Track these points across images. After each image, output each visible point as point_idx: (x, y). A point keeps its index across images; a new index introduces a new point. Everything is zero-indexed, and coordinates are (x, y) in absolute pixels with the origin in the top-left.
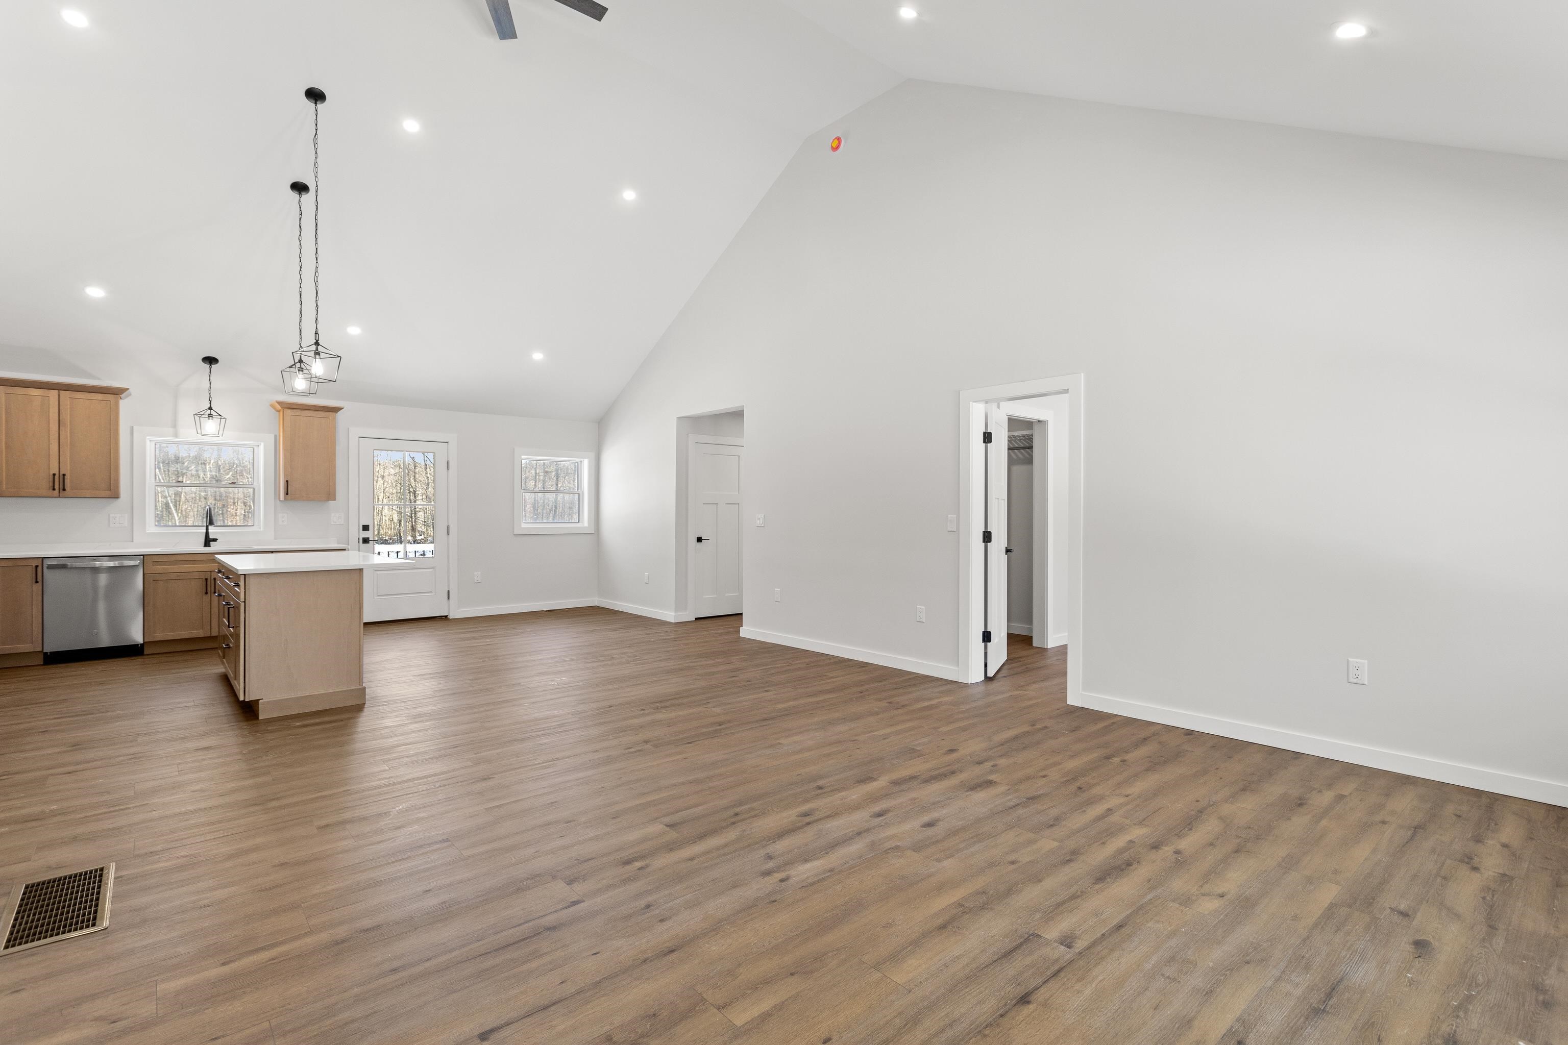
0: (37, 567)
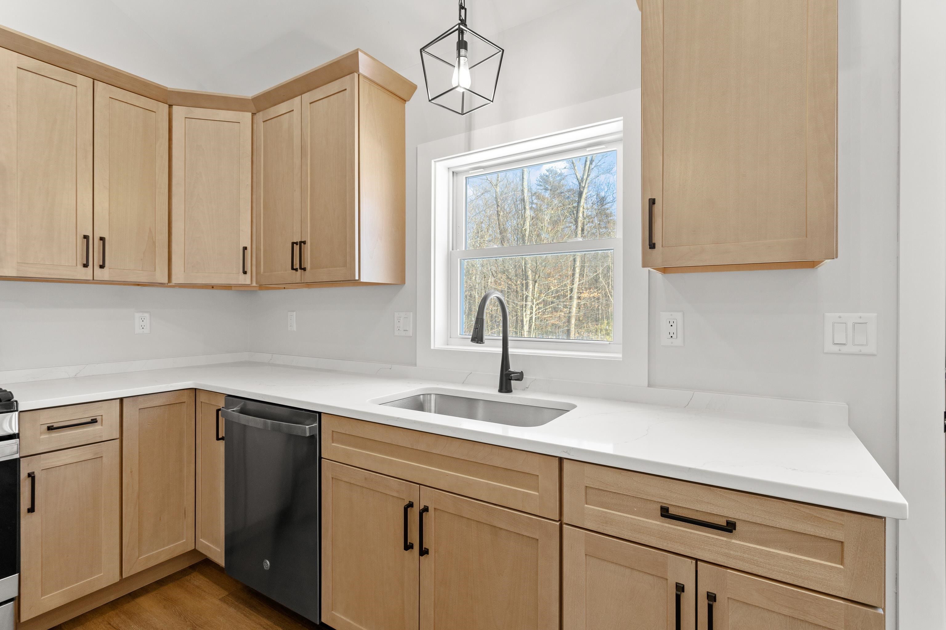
0: (219, 410)
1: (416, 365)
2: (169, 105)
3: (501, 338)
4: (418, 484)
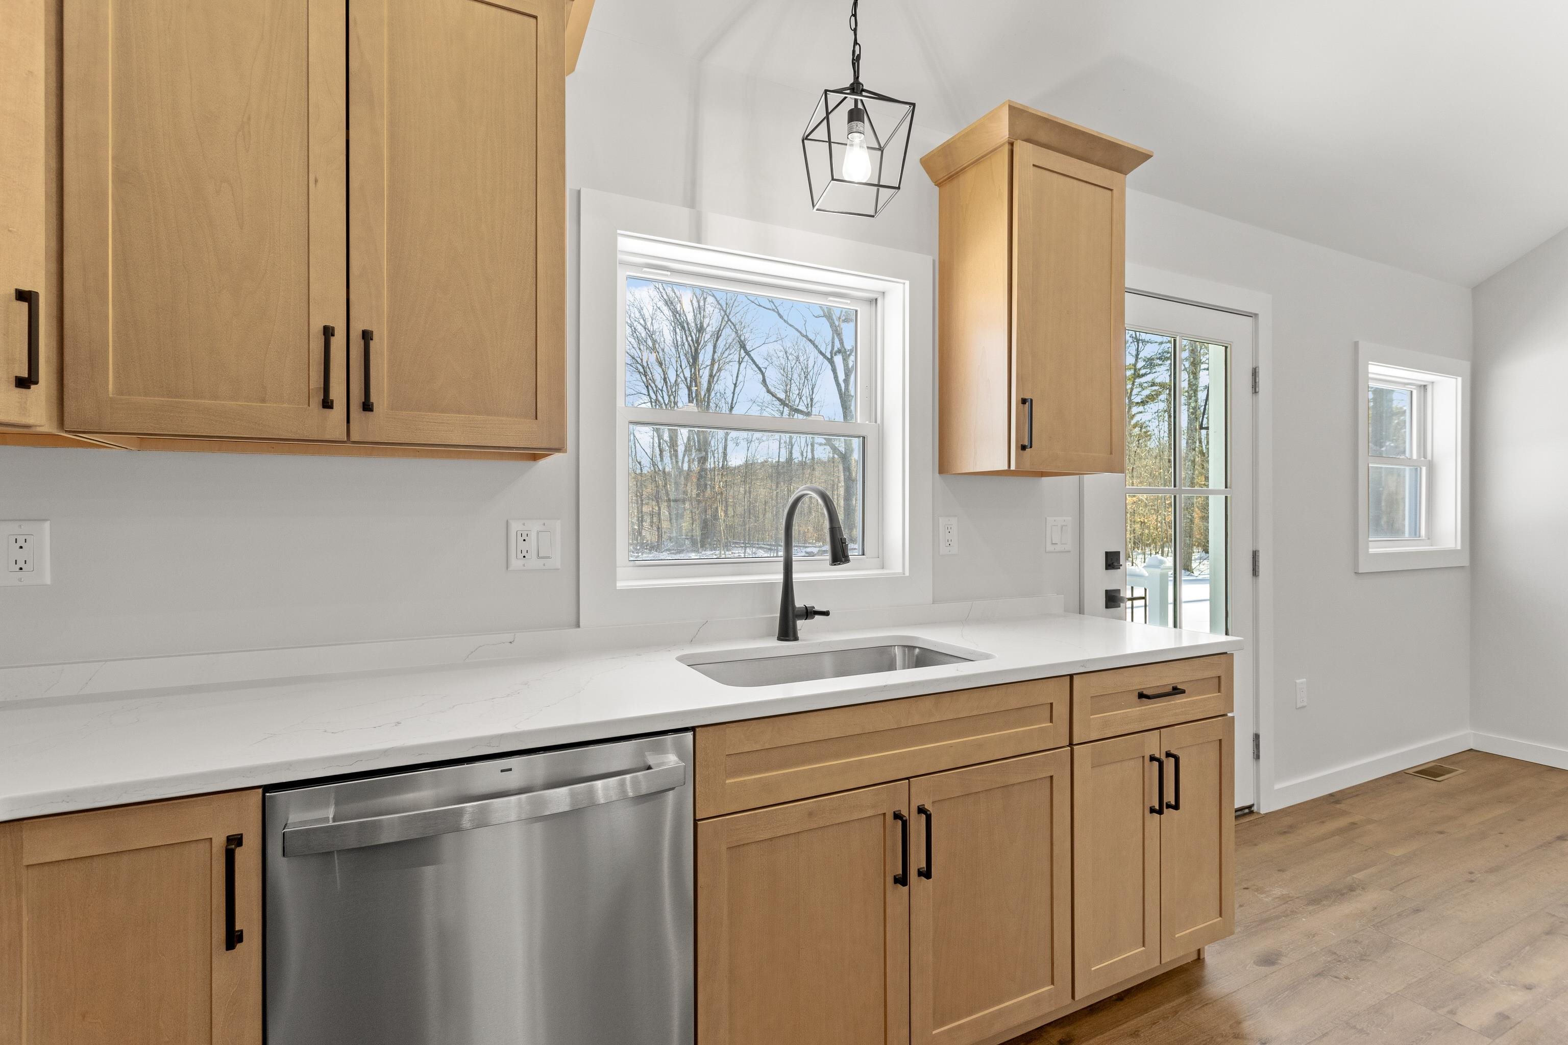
1: (578, 625)
4: (907, 778)
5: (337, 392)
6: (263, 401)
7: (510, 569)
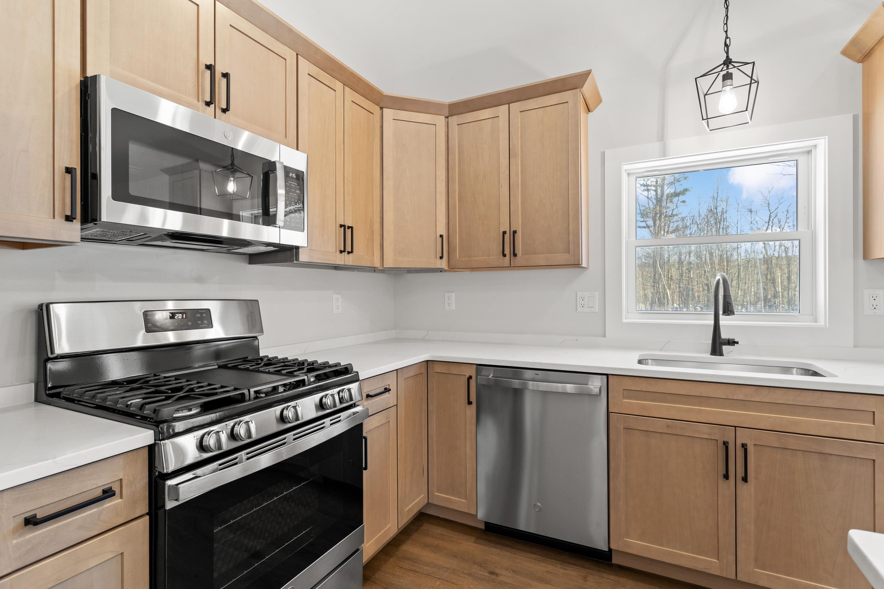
0: (470, 377)
1: (605, 337)
2: (380, 108)
3: (713, 313)
4: (735, 427)
5: (507, 252)
6: (489, 256)
7: (577, 311)
